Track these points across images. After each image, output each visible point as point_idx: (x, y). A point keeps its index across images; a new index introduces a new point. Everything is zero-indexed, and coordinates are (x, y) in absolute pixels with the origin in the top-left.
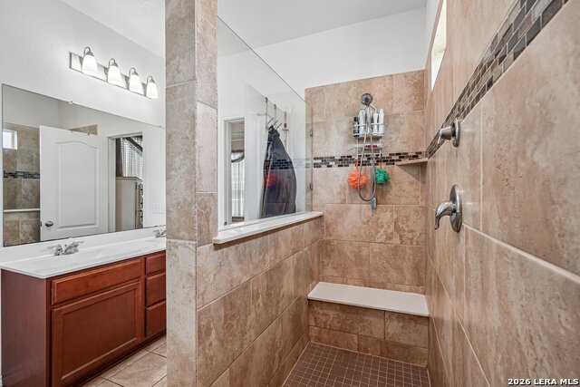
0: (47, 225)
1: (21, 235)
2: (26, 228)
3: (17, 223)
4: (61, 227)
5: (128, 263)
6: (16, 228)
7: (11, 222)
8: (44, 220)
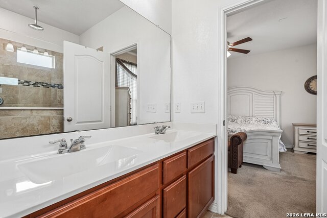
0: (69, 120)
1: (51, 128)
2: (55, 122)
3: (49, 118)
4: (78, 123)
5: (146, 172)
6: (48, 121)
7: (44, 117)
8: (66, 116)
